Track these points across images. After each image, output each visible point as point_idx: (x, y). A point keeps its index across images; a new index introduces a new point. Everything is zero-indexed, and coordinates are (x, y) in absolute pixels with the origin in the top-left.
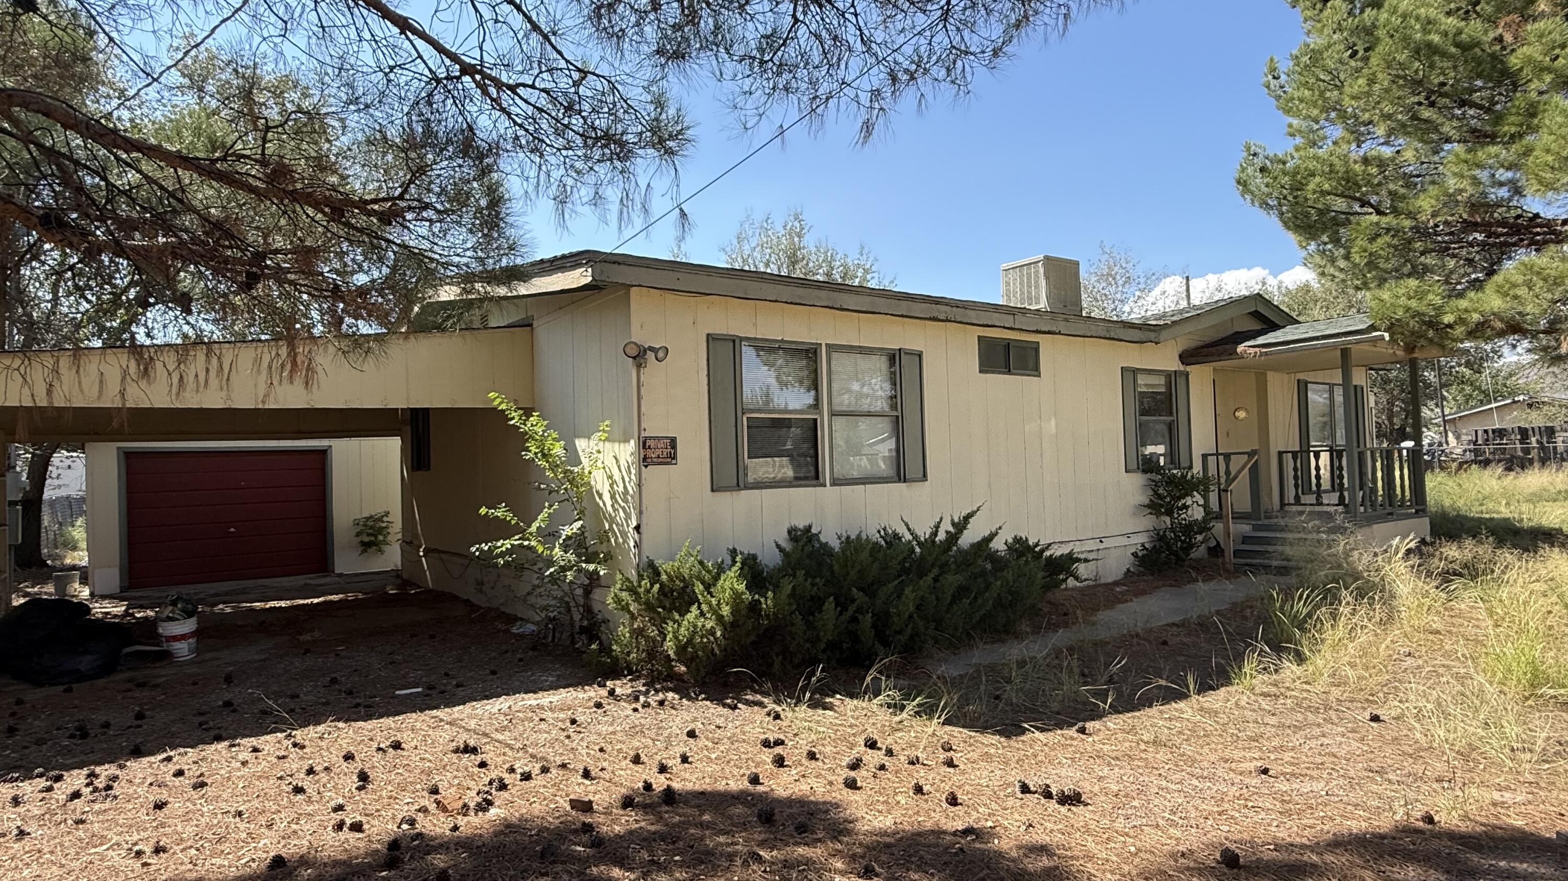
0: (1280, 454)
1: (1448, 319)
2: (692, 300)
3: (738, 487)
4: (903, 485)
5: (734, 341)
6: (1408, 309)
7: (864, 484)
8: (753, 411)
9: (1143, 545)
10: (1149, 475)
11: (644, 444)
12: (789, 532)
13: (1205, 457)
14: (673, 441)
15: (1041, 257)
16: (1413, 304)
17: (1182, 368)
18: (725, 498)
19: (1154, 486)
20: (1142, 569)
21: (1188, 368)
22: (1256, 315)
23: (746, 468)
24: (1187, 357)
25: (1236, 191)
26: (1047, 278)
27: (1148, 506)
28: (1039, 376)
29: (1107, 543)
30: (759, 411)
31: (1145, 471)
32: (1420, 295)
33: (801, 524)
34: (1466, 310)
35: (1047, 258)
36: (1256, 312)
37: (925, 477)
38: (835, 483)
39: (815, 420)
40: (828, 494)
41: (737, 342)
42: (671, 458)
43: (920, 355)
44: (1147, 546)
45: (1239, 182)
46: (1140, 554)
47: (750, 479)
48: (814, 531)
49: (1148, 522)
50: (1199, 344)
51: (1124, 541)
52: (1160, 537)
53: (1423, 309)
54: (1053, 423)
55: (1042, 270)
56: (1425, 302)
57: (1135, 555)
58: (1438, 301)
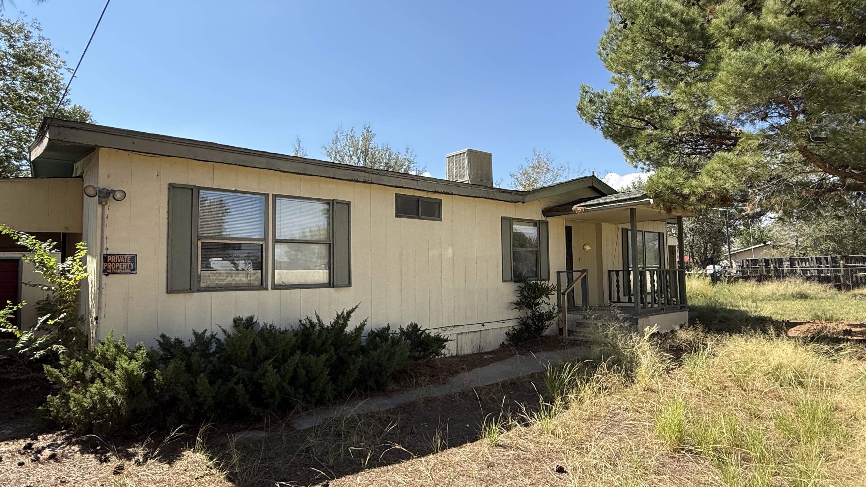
0: (610, 272)
1: (686, 191)
2: (156, 159)
3: (191, 290)
4: (333, 289)
5: (192, 189)
6: (665, 185)
7: (300, 288)
8: (206, 238)
9: (513, 327)
10: (518, 284)
11: (105, 259)
12: (235, 321)
13: (558, 273)
14: (133, 258)
15: (467, 149)
16: (668, 182)
17: (544, 218)
18: (180, 299)
19: (521, 290)
20: (512, 343)
21: (548, 219)
22: (593, 188)
23: (199, 277)
24: (548, 212)
25: (577, 114)
26: (469, 162)
27: (516, 304)
28: (441, 220)
29: (487, 327)
30: (212, 238)
31: (515, 282)
32: (672, 176)
33: (245, 315)
34: (696, 187)
35: (469, 151)
36: (593, 186)
37: (349, 285)
38: (276, 287)
39: (262, 245)
40: (270, 295)
41: (194, 190)
42: (133, 270)
43: (349, 204)
44: (516, 328)
45: (578, 109)
46: (511, 333)
47: (202, 285)
48: (254, 321)
49: (516, 313)
50: (555, 204)
51: (500, 325)
52: (523, 323)
53: (673, 185)
54: (450, 250)
55: (466, 158)
56: (675, 181)
57: (507, 334)
58: (681, 180)
